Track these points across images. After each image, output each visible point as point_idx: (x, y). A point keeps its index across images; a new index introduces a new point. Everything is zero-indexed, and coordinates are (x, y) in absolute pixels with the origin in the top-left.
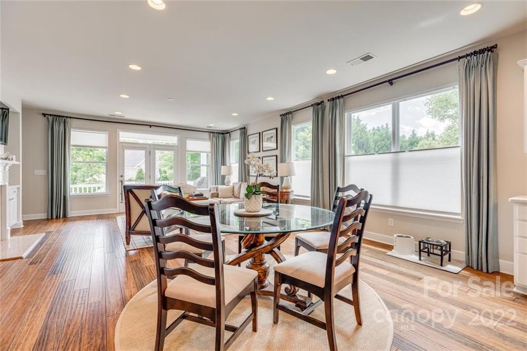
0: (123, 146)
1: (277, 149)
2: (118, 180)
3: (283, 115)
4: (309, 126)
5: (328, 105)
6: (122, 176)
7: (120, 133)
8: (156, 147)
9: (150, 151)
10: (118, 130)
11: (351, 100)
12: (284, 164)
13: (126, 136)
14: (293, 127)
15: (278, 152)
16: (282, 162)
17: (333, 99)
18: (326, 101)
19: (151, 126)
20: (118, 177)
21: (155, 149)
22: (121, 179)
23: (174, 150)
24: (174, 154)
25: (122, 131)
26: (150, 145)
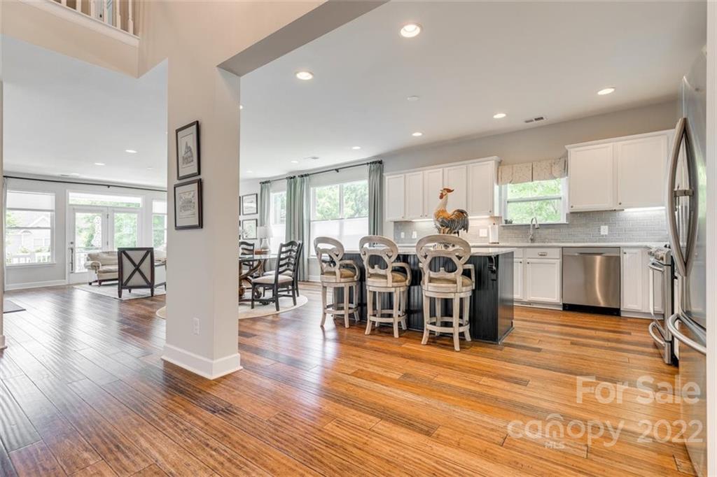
0: (74, 209)
1: (257, 213)
2: (67, 247)
3: (263, 183)
4: (284, 194)
5: (299, 179)
6: (72, 243)
7: (71, 194)
8: (115, 209)
9: (108, 214)
10: (67, 191)
11: (315, 179)
12: (262, 228)
13: (76, 197)
14: (271, 194)
15: (257, 216)
16: (261, 225)
17: (302, 176)
18: (297, 177)
19: (109, 186)
20: (67, 244)
21: (114, 211)
22: (72, 246)
23: (137, 212)
24: (138, 216)
25: (71, 192)
26: (107, 207)
